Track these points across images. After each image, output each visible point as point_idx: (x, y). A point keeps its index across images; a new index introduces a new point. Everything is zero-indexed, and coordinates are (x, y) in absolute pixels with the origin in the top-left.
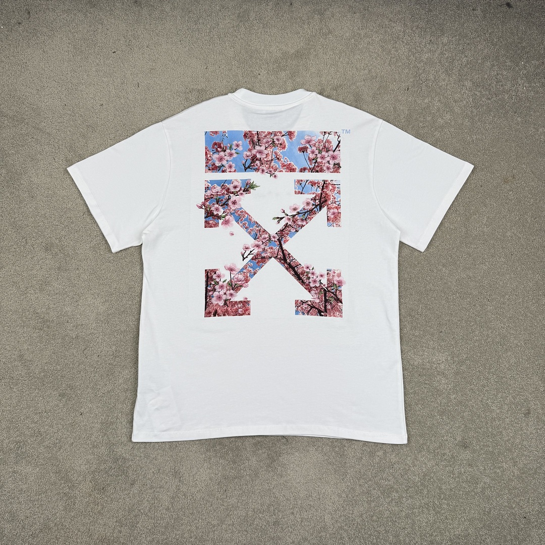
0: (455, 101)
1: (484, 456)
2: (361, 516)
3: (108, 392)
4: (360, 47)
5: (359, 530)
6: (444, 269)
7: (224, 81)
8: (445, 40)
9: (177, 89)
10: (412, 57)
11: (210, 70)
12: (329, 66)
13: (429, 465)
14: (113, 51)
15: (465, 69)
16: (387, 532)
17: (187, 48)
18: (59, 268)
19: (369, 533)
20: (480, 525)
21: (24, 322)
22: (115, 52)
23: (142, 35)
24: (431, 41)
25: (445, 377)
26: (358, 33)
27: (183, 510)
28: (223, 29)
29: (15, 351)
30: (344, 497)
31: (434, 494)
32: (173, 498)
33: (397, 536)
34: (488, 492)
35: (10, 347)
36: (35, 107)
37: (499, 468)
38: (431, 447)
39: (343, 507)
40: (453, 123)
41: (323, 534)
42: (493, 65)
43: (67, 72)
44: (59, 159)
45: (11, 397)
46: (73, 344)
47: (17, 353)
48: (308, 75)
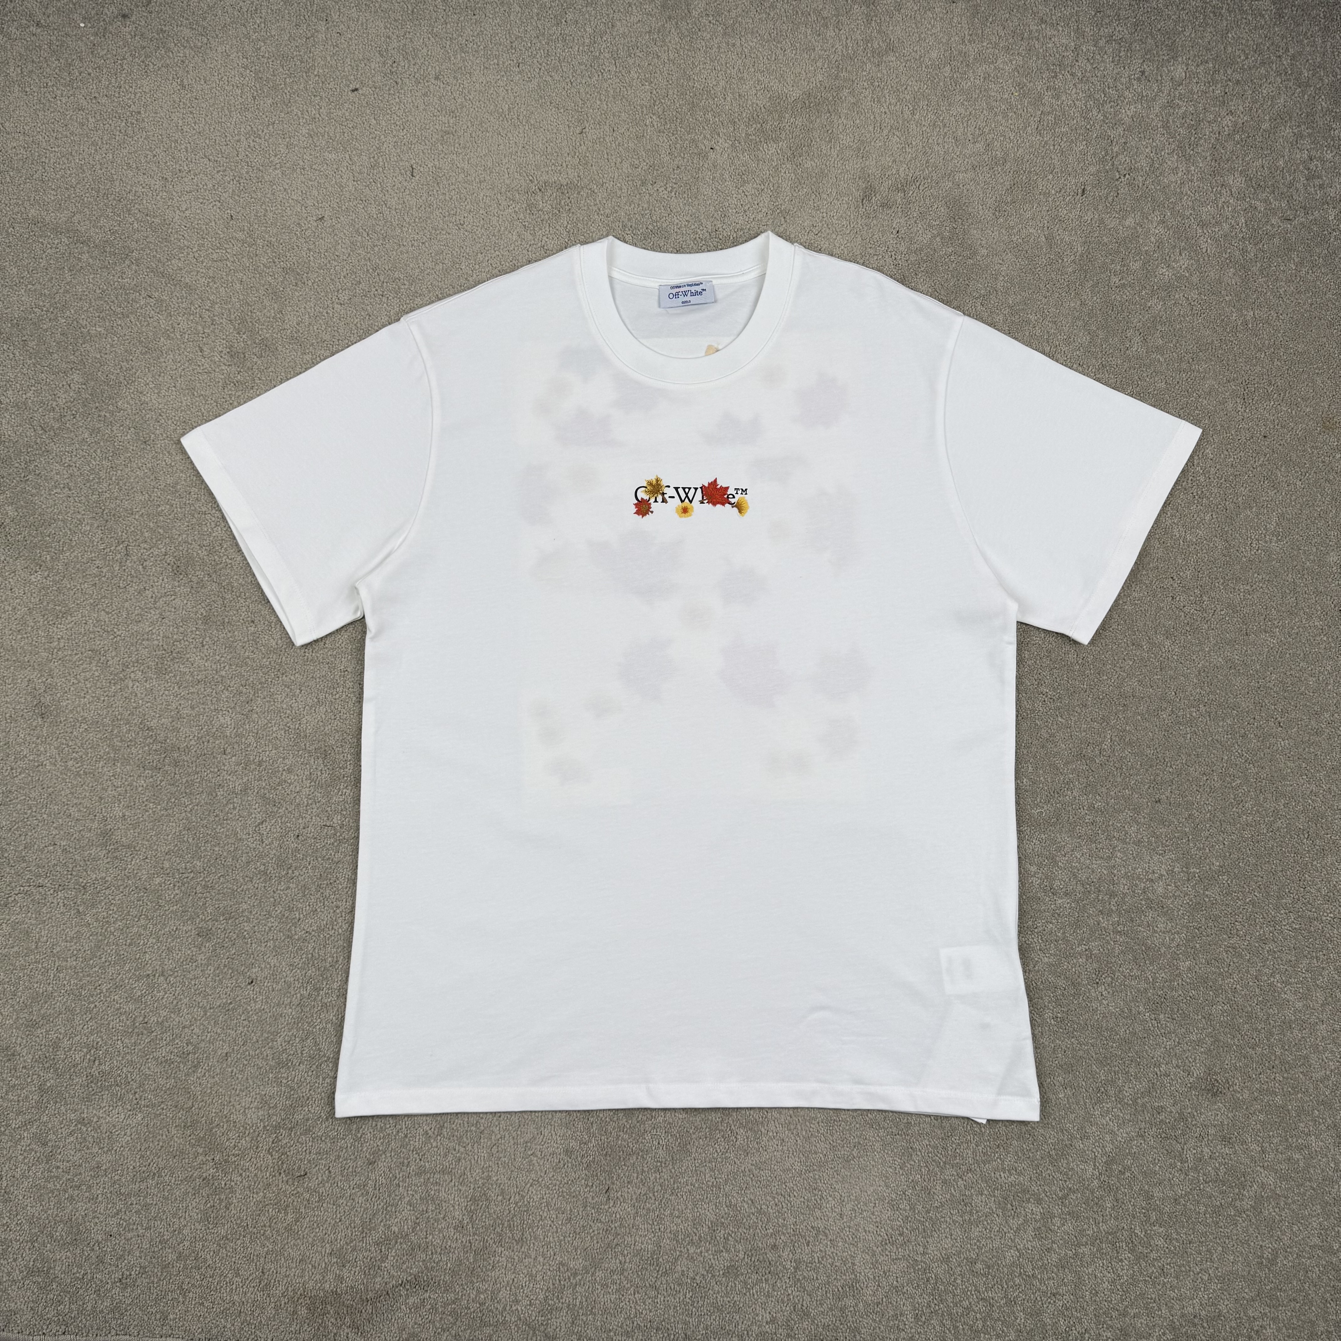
0: (1202, 224)
1: (1261, 1117)
2: (946, 1259)
3: (320, 930)
4: (966, 85)
5: (940, 1296)
6: (1168, 643)
7: (626, 165)
8: (1179, 72)
9: (507, 182)
10: (1095, 112)
11: (589, 135)
12: (886, 132)
13: (1122, 1134)
14: (352, 87)
15: (1230, 146)
16: (1011, 1302)
17: (535, 82)
18: (206, 620)
19: (966, 1303)
20: (1248, 1294)
21: (116, 750)
22: (356, 90)
23: (425, 50)
24: (1143, 72)
25: (1165, 914)
26: (960, 53)
27: (498, 1229)
28: (624, 35)
29: (93, 821)
30: (905, 1210)
31: (1134, 1210)
32: (474, 1200)
33: (1036, 1314)
34: (1269, 1210)
35: (79, 811)
36: (157, 220)
37: (1300, 1149)
38: (1128, 1092)
39: (901, 1235)
40: (1195, 279)
41: (849, 1302)
42: (1299, 136)
43: (237, 138)
44: (212, 349)
45: (79, 935)
46: (234, 808)
47: (95, 825)
48: (834, 154)
